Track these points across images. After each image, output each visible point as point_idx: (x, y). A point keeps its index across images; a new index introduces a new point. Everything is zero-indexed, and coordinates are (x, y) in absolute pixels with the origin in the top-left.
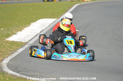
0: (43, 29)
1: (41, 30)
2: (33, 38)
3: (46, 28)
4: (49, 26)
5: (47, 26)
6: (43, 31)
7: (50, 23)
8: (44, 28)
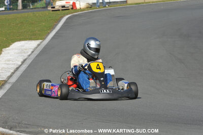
0: (25, 58)
1: (22, 60)
2: (13, 73)
3: (29, 55)
4: (33, 52)
5: (30, 53)
6: (25, 60)
7: (33, 48)
8: (26, 56)
